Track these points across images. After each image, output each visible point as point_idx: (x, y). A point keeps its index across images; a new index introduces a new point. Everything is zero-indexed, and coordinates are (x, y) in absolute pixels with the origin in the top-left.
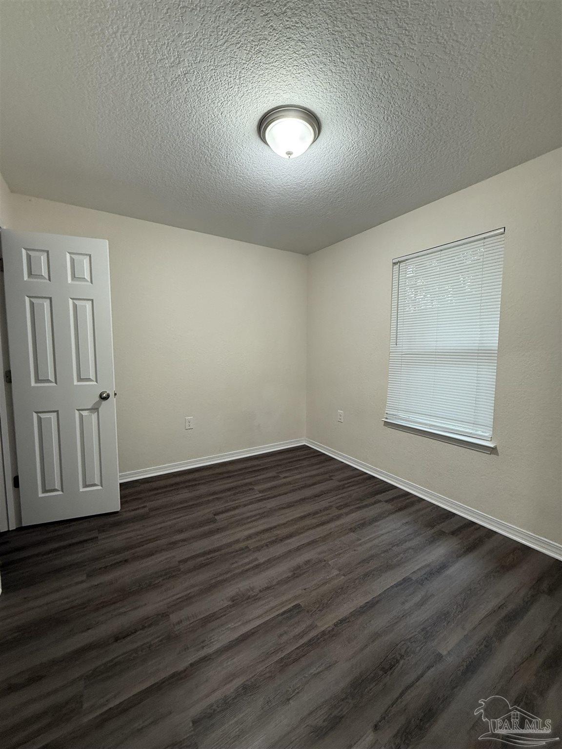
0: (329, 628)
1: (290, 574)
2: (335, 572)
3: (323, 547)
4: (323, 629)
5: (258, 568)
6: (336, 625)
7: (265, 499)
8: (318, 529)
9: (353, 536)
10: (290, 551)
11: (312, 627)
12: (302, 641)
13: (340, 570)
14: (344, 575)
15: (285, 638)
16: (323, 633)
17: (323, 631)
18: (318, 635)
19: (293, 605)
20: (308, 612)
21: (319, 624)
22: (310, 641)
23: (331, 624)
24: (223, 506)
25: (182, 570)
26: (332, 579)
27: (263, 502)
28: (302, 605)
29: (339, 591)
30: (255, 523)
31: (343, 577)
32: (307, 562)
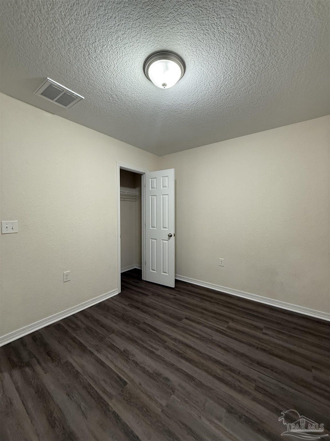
0: (110, 408)
1: (151, 372)
2: (164, 403)
3: (189, 387)
4: (110, 404)
5: (151, 353)
6: (114, 413)
7: (221, 332)
8: (211, 378)
9: (222, 412)
10: (173, 365)
11: (111, 397)
12: (100, 393)
13: (167, 406)
14: (162, 411)
15: (103, 383)
16: (107, 405)
17: (108, 404)
18: (105, 401)
19: (126, 380)
20: (122, 391)
21: (113, 401)
22: (101, 398)
23: (115, 409)
24: (195, 317)
25: (139, 325)
26: (156, 402)
27: (217, 333)
28: (127, 386)
29: (145, 409)
30: (190, 337)
31: (160, 410)
32: (167, 379)
